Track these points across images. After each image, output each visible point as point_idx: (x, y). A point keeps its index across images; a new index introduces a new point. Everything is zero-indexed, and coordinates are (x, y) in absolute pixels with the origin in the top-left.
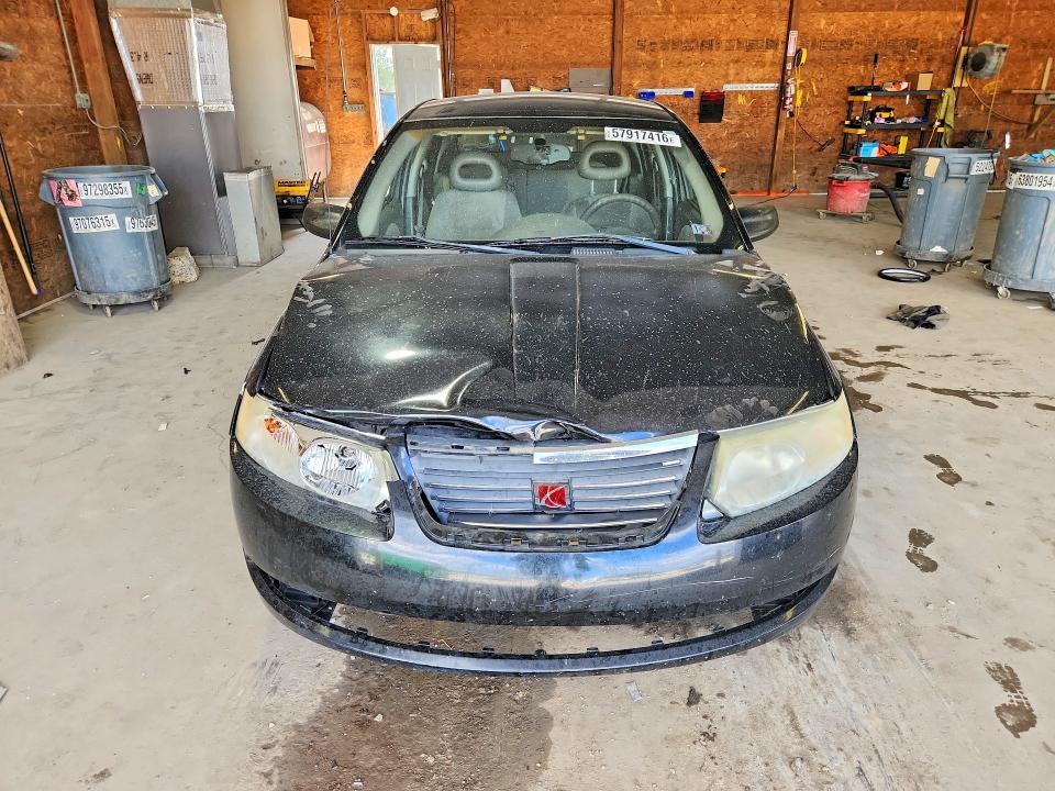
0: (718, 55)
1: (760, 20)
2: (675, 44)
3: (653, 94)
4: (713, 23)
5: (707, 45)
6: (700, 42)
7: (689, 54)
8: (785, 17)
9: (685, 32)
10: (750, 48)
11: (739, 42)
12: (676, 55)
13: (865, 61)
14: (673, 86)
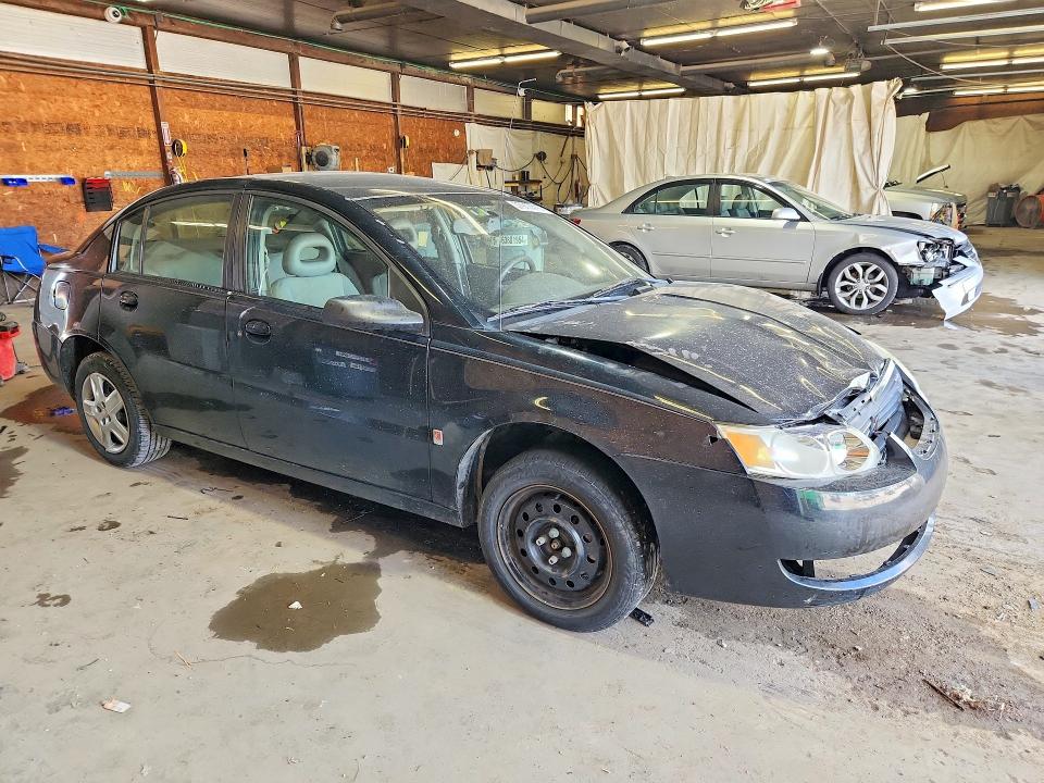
0: (89, 140)
1: (125, 108)
2: (36, 126)
3: (23, 181)
4: (75, 106)
5: (73, 128)
6: (65, 125)
7: (56, 138)
8: (150, 108)
9: (44, 112)
10: (122, 134)
11: (110, 130)
12: (40, 137)
13: (233, 155)
14: (44, 172)
